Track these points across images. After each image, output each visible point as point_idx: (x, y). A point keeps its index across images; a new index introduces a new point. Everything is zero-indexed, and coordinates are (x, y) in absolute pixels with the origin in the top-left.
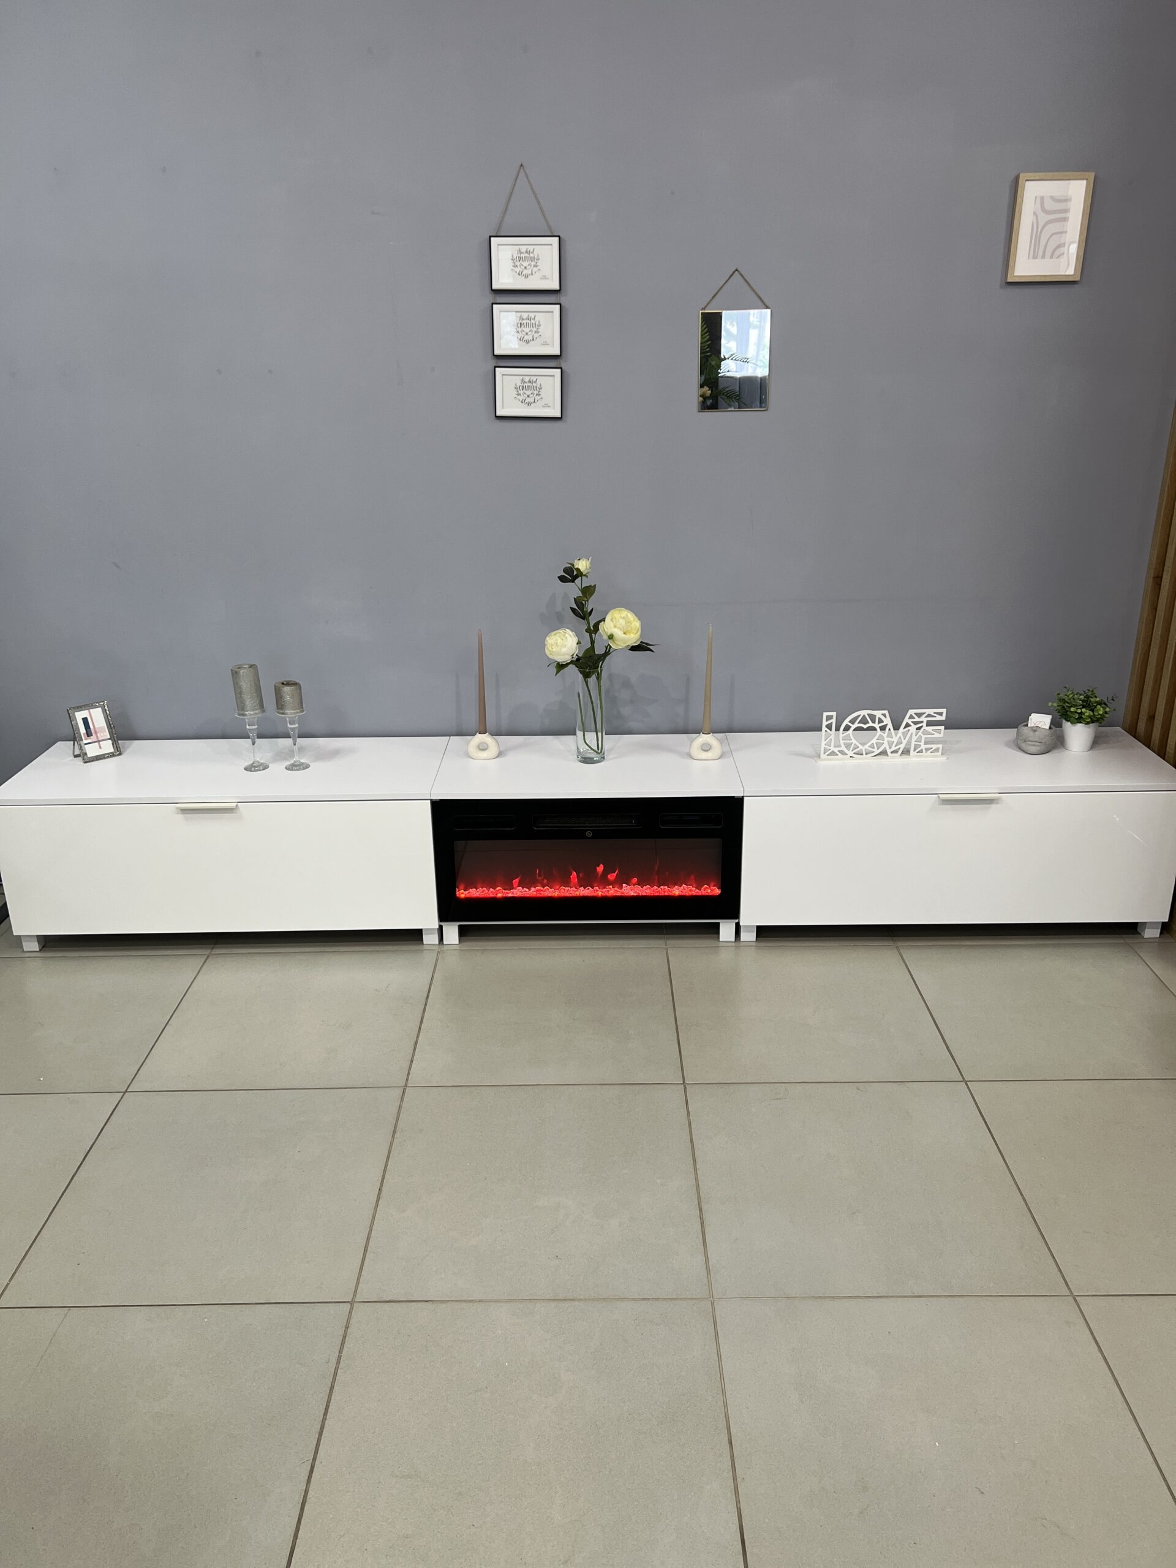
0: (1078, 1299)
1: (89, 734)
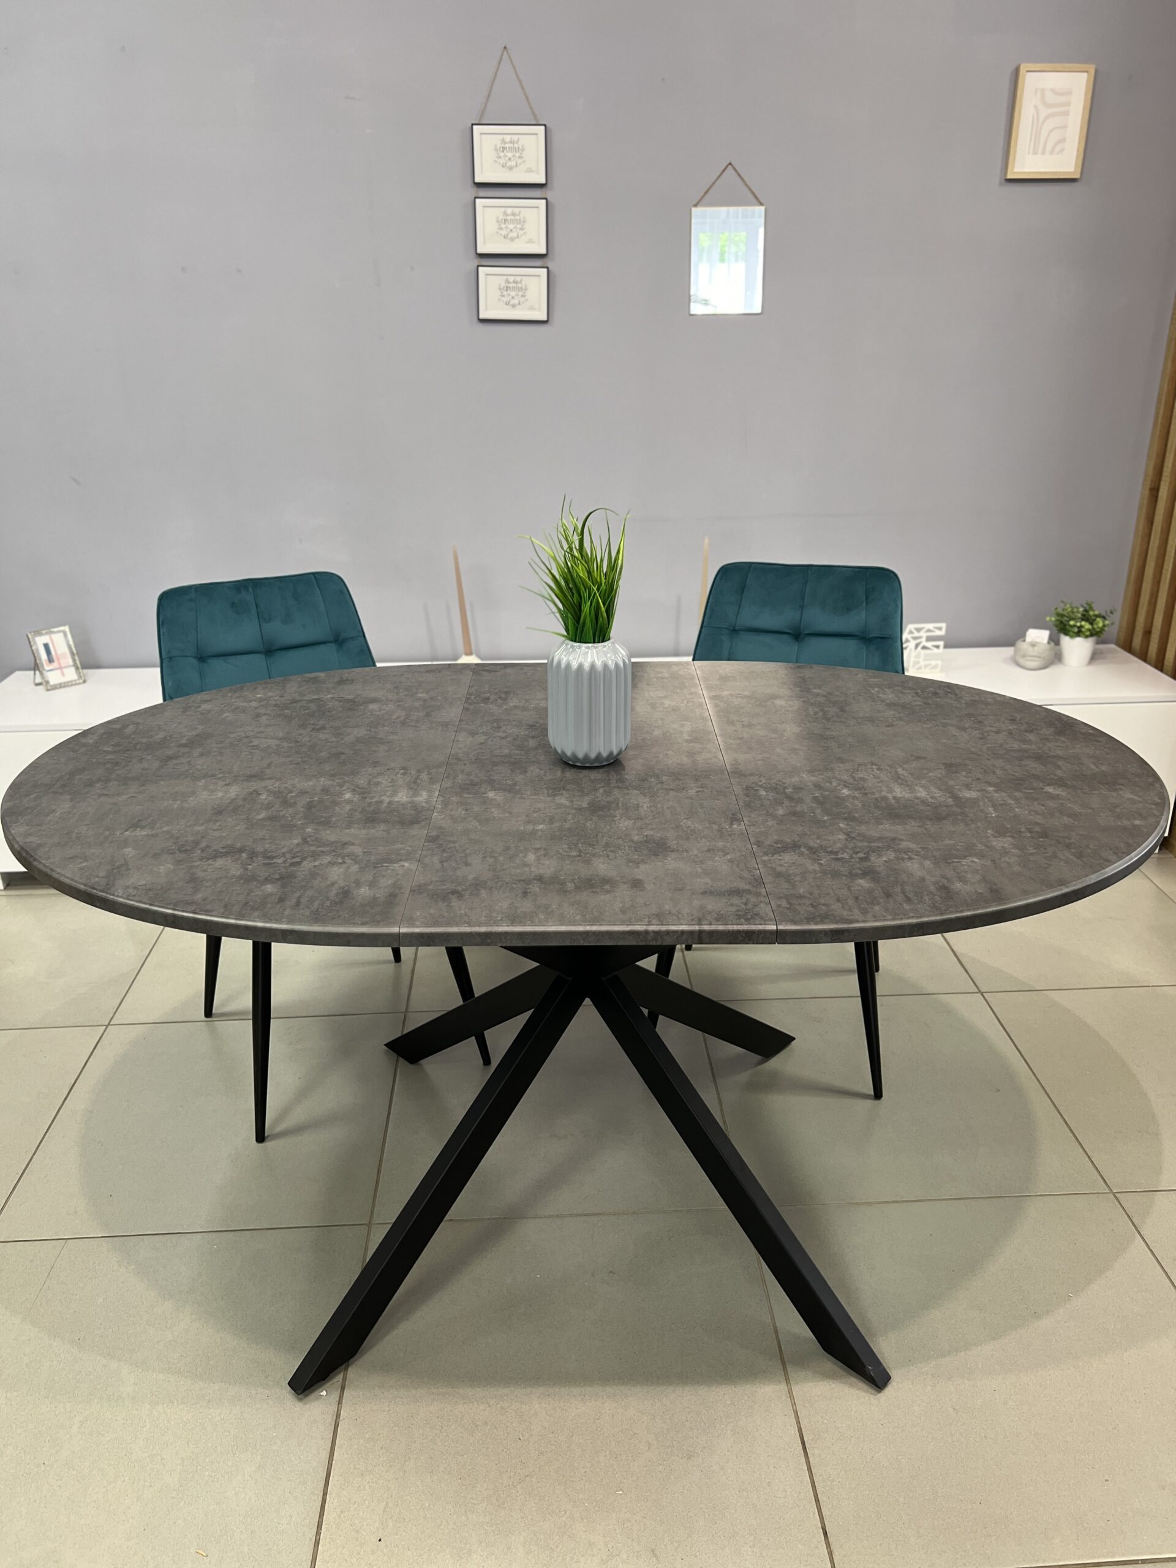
1: (50, 660)
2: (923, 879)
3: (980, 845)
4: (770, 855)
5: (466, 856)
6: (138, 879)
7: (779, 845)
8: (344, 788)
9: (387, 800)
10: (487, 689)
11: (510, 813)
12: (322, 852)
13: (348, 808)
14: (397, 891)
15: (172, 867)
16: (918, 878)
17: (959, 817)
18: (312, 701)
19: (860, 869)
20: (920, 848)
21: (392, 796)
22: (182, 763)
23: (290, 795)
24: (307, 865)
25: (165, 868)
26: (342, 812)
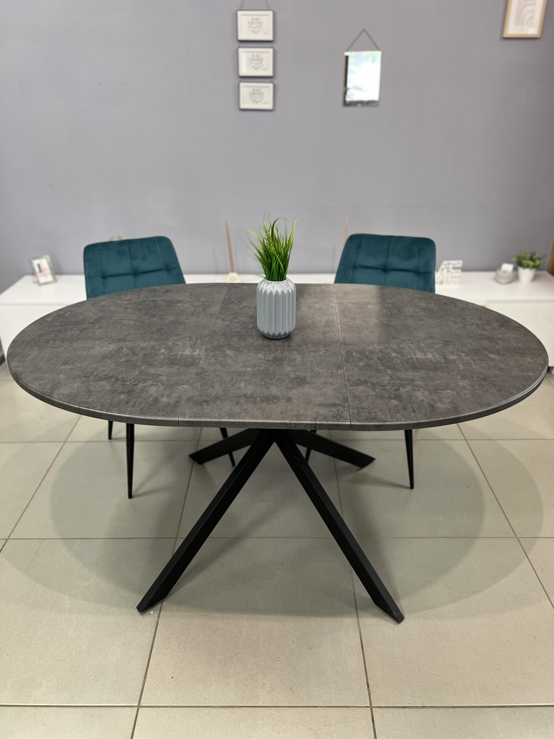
0: (519, 539)
1: (40, 271)
2: (423, 401)
3: (453, 384)
4: (353, 387)
5: (213, 383)
6: (64, 390)
7: (358, 382)
8: (161, 347)
9: (180, 353)
10: (233, 297)
11: (236, 362)
12: (148, 379)
13: (162, 357)
14: (179, 400)
15: (80, 385)
16: (420, 400)
17: (446, 369)
18: (152, 301)
19: (394, 395)
20: (424, 385)
21: (183, 351)
22: (90, 332)
23: (136, 349)
24: (140, 385)
25: (77, 385)
26: (159, 359)
